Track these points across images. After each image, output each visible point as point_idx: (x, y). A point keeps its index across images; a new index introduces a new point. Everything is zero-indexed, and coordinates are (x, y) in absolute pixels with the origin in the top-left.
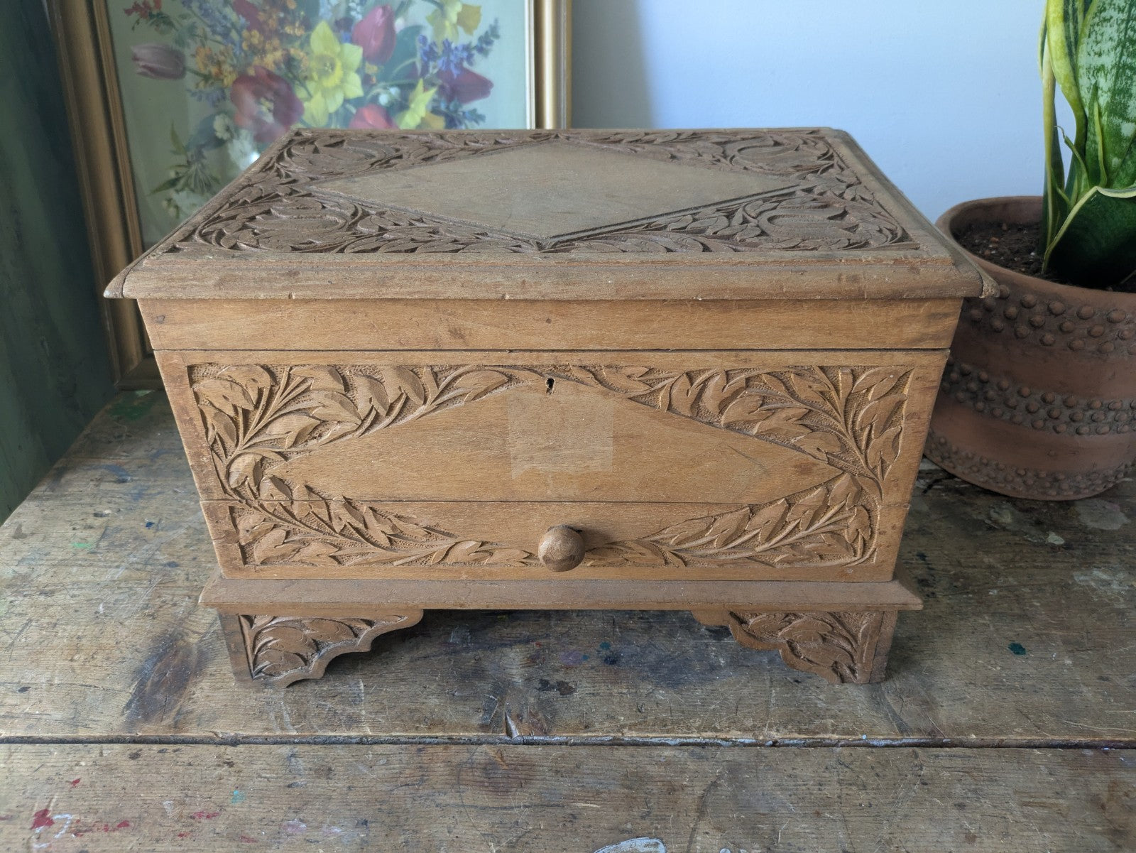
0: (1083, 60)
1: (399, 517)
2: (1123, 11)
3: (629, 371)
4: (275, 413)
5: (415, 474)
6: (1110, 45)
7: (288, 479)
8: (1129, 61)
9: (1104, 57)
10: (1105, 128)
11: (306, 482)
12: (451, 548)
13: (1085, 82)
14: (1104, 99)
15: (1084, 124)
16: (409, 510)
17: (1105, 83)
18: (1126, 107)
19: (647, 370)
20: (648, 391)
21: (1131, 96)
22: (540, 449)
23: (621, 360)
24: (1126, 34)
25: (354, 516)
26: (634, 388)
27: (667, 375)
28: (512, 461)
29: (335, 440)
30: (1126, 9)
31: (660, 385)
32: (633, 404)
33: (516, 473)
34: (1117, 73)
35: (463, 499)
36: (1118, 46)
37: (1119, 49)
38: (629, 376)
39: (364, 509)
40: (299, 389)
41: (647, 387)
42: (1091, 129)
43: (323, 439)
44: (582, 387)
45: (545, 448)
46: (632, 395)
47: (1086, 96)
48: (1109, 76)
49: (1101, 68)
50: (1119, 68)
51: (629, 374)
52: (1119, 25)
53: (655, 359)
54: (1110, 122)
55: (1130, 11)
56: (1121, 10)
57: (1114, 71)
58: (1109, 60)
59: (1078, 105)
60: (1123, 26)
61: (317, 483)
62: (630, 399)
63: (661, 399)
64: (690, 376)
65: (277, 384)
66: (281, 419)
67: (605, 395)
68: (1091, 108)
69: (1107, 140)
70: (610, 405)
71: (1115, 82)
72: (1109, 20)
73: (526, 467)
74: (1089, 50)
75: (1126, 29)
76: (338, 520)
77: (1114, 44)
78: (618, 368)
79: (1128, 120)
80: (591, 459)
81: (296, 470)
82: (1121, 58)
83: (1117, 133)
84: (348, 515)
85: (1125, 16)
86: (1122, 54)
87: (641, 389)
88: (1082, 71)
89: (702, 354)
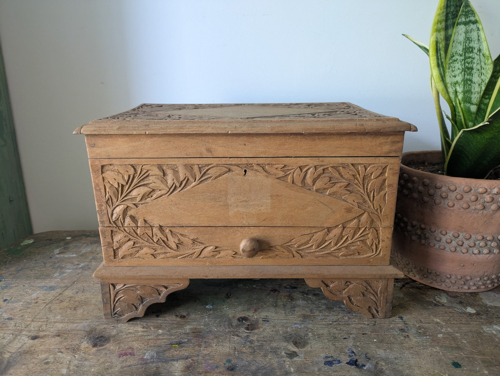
0: (448, 80)
1: (182, 235)
2: (462, 56)
3: (276, 166)
4: (134, 186)
5: (189, 214)
6: (459, 71)
7: (137, 216)
8: (468, 77)
9: (457, 77)
10: (463, 109)
11: (144, 218)
12: (202, 250)
13: (451, 90)
14: (460, 96)
15: (454, 109)
16: (186, 231)
17: (460, 89)
18: (471, 98)
19: (284, 165)
20: (284, 175)
21: (472, 93)
22: (241, 202)
23: (273, 161)
24: (465, 65)
25: (163, 234)
26: (279, 174)
27: (291, 168)
28: (229, 207)
29: (157, 198)
30: (463, 55)
31: (289, 173)
32: (278, 180)
33: (231, 213)
34: (464, 83)
35: (209, 225)
36: (462, 71)
37: (463, 73)
38: (276, 168)
39: (167, 231)
40: (145, 175)
41: (284, 173)
42: (457, 110)
43: (153, 197)
44: (258, 173)
45: (243, 201)
46: (278, 177)
47: (452, 96)
48: (461, 86)
49: (456, 83)
50: (464, 81)
51: (277, 167)
52: (461, 62)
53: (286, 161)
54: (465, 106)
55: (465, 55)
56: (461, 55)
57: (462, 83)
58: (459, 78)
59: (450, 101)
60: (463, 62)
61: (148, 218)
62: (277, 178)
63: (289, 178)
64: (301, 168)
65: (136, 173)
66: (136, 189)
67: (267, 177)
68: (455, 101)
69: (465, 115)
70: (269, 181)
71: (464, 88)
72: (456, 61)
73: (235, 210)
74: (450, 75)
75: (465, 63)
76: (156, 236)
77: (461, 71)
78: (273, 165)
79: (472, 104)
80: (262, 206)
81: (140, 213)
82: (464, 77)
83: (469, 111)
84: (160, 234)
85: (463, 58)
86: (465, 75)
87: (281, 174)
88: (449, 85)
89: (305, 158)
